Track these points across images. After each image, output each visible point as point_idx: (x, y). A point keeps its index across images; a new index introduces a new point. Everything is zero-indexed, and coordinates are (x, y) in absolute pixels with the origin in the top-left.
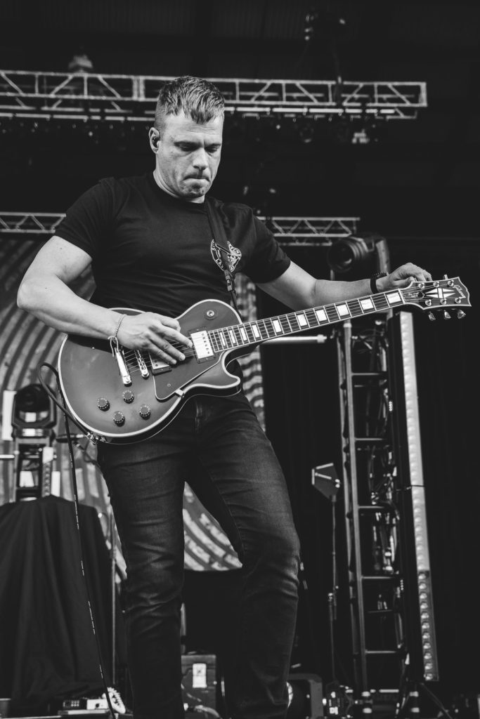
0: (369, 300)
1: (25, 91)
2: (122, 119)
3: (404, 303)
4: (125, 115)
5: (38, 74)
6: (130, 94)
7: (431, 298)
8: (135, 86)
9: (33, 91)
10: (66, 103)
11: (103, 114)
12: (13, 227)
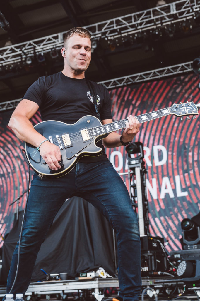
0: (155, 113)
1: (129, 23)
2: (169, 23)
3: (170, 114)
4: (171, 21)
5: (133, 15)
6: (170, 12)
7: (181, 111)
8: (171, 8)
9: (132, 22)
10: (147, 23)
11: (162, 23)
12: (147, 78)
